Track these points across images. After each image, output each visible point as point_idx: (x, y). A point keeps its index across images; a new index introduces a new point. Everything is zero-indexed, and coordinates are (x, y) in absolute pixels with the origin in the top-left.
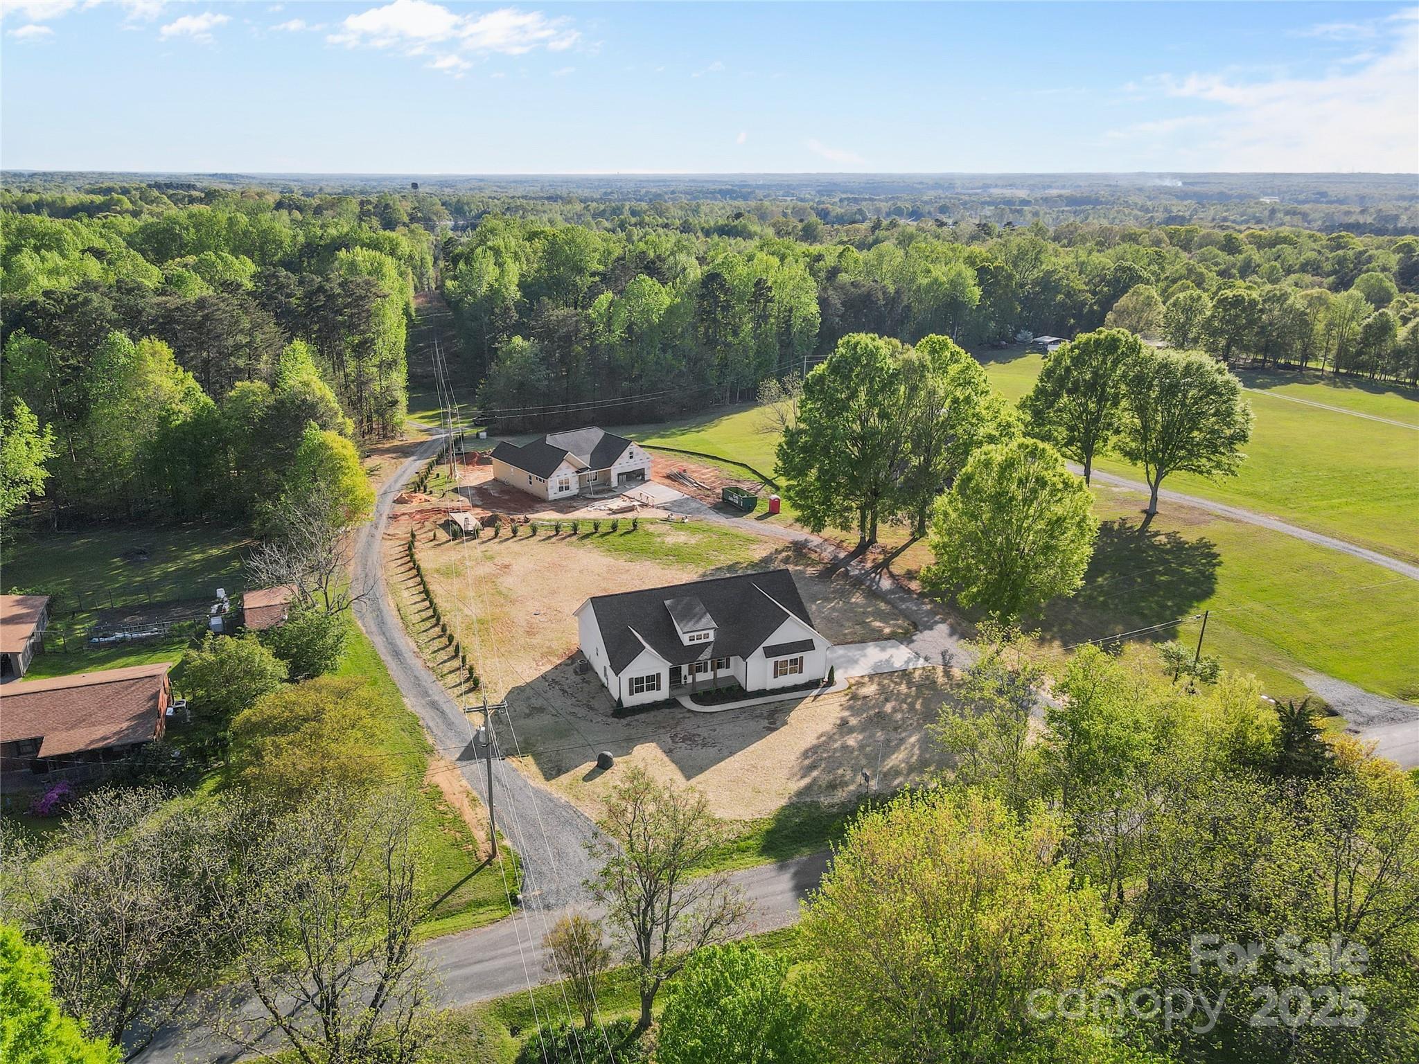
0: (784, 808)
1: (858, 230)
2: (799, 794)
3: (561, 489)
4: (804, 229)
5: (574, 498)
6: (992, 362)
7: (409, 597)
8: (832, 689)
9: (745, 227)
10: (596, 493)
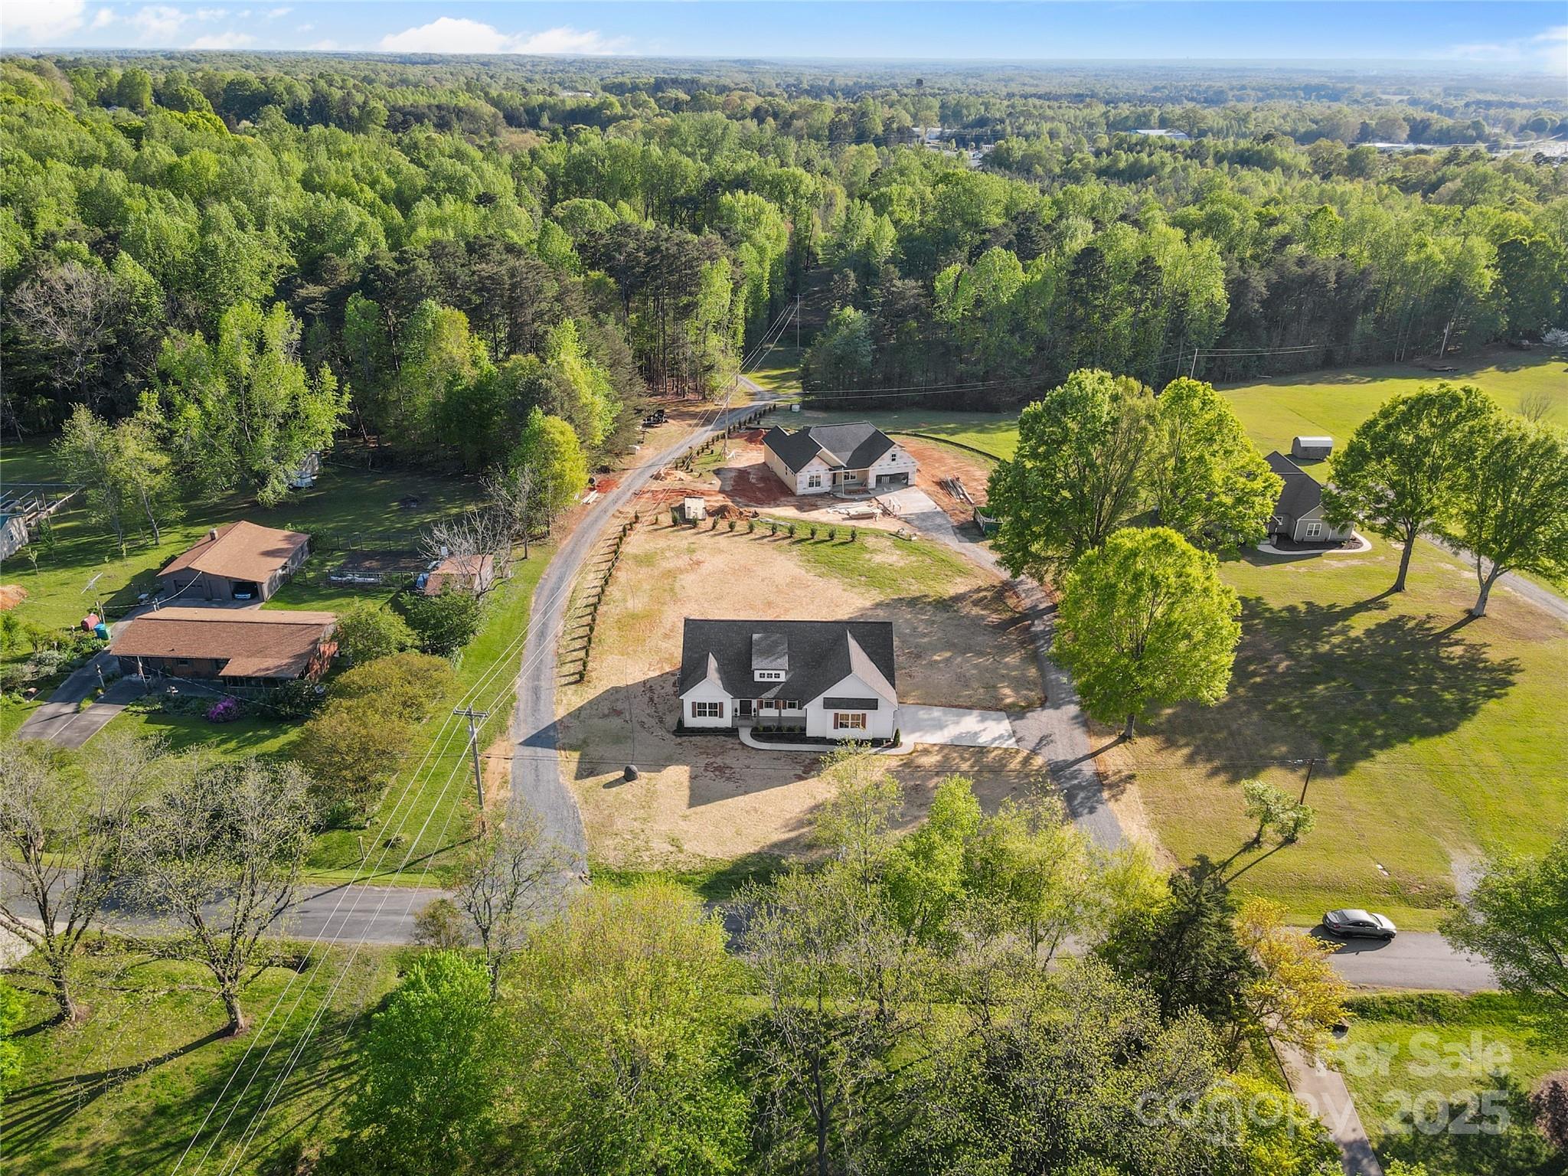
0: (749, 855)
1: (1425, 163)
2: (775, 845)
3: (811, 485)
4: (1350, 158)
5: (821, 496)
6: (1492, 369)
7: (593, 580)
8: (893, 751)
9: (1271, 153)
10: (850, 492)
